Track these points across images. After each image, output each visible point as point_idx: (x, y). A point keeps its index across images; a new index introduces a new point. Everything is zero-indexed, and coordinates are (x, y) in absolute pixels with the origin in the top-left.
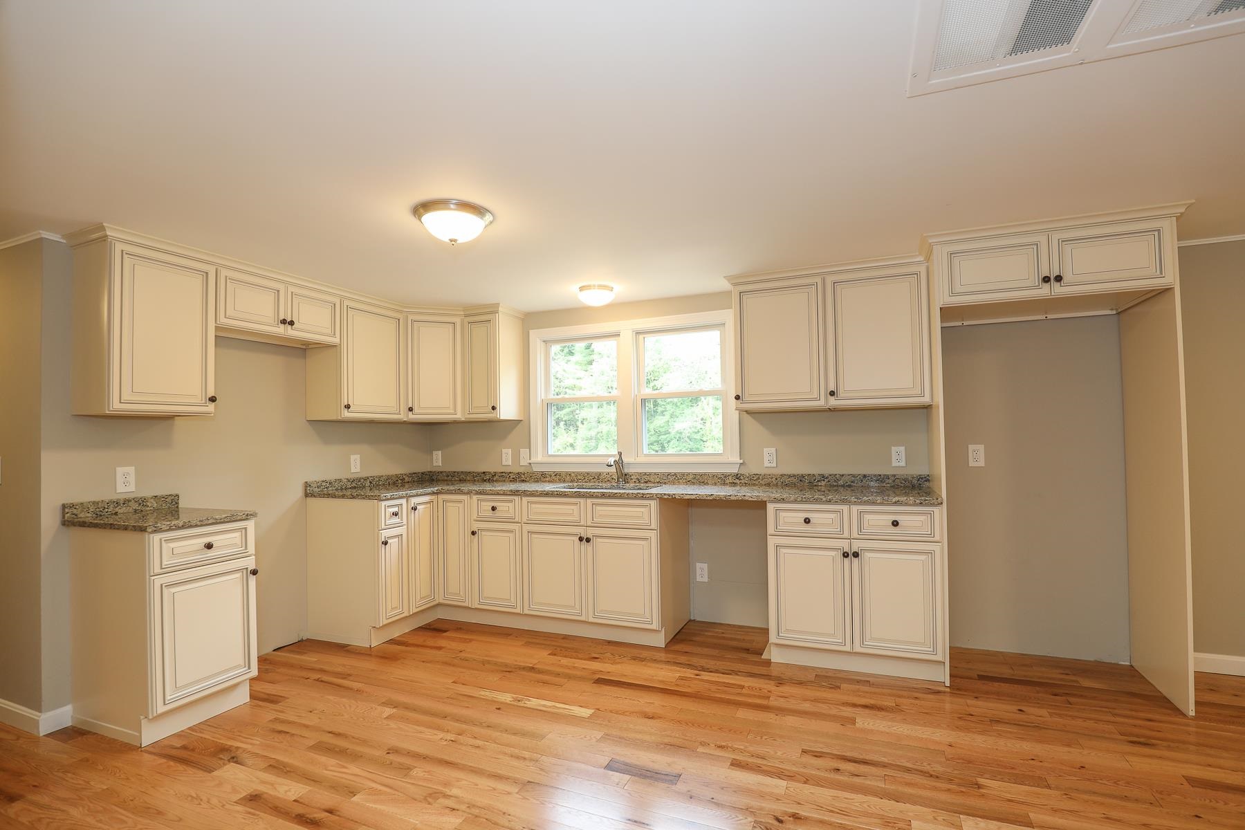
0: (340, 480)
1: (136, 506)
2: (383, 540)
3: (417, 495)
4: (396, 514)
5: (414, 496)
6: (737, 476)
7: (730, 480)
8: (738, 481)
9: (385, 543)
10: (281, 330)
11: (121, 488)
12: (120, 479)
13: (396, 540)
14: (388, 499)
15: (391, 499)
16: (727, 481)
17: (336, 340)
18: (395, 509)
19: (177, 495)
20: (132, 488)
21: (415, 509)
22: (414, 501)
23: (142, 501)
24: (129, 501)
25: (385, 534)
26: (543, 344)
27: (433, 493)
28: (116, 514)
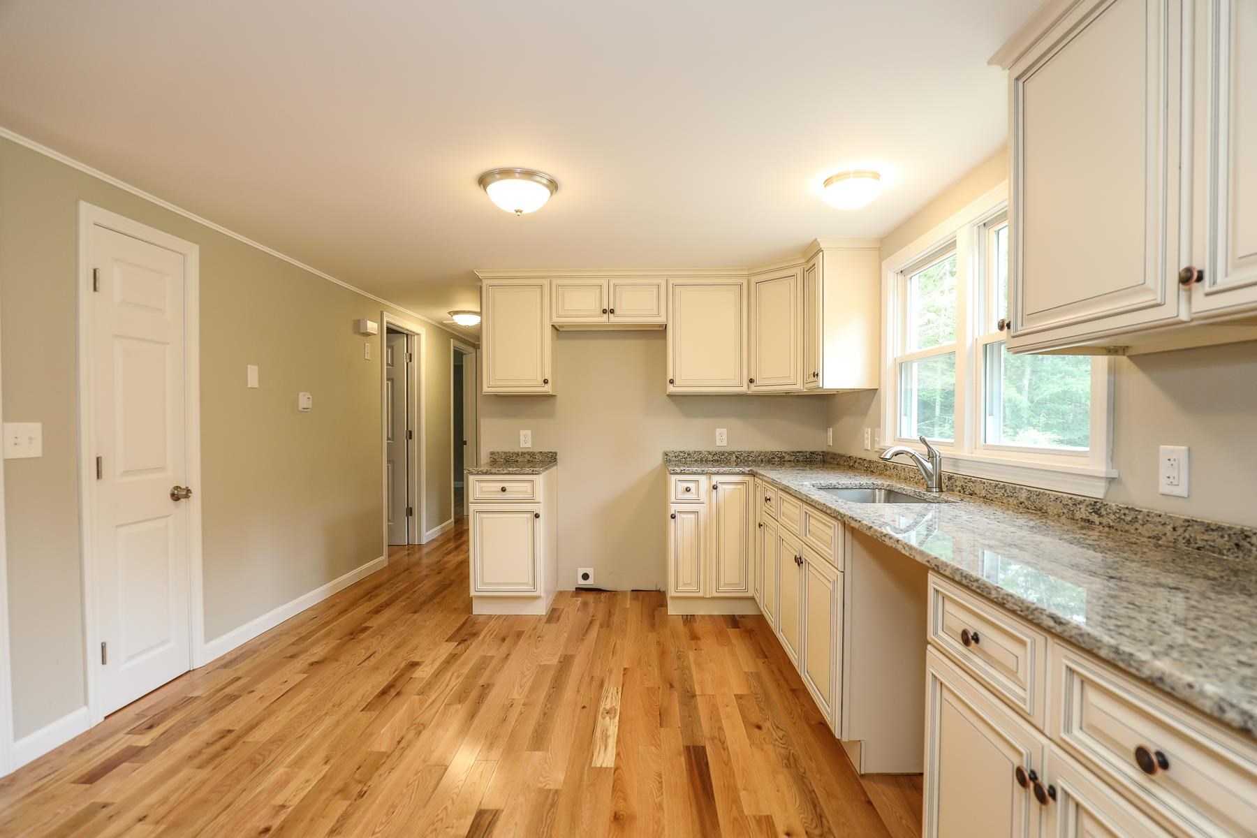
0: (700, 453)
1: (528, 457)
2: (673, 512)
3: (718, 473)
4: (688, 490)
5: (715, 474)
6: (1096, 507)
7: (1082, 512)
8: (1095, 518)
9: (673, 517)
10: (604, 319)
11: (523, 445)
12: (522, 439)
13: (692, 516)
14: (677, 474)
15: (681, 473)
16: (1078, 515)
17: (661, 320)
18: (686, 485)
19: (556, 453)
20: (529, 445)
21: (715, 488)
22: (716, 479)
23: (532, 455)
24: (525, 453)
25: (673, 508)
26: (900, 277)
27: (743, 473)
28: (517, 461)
